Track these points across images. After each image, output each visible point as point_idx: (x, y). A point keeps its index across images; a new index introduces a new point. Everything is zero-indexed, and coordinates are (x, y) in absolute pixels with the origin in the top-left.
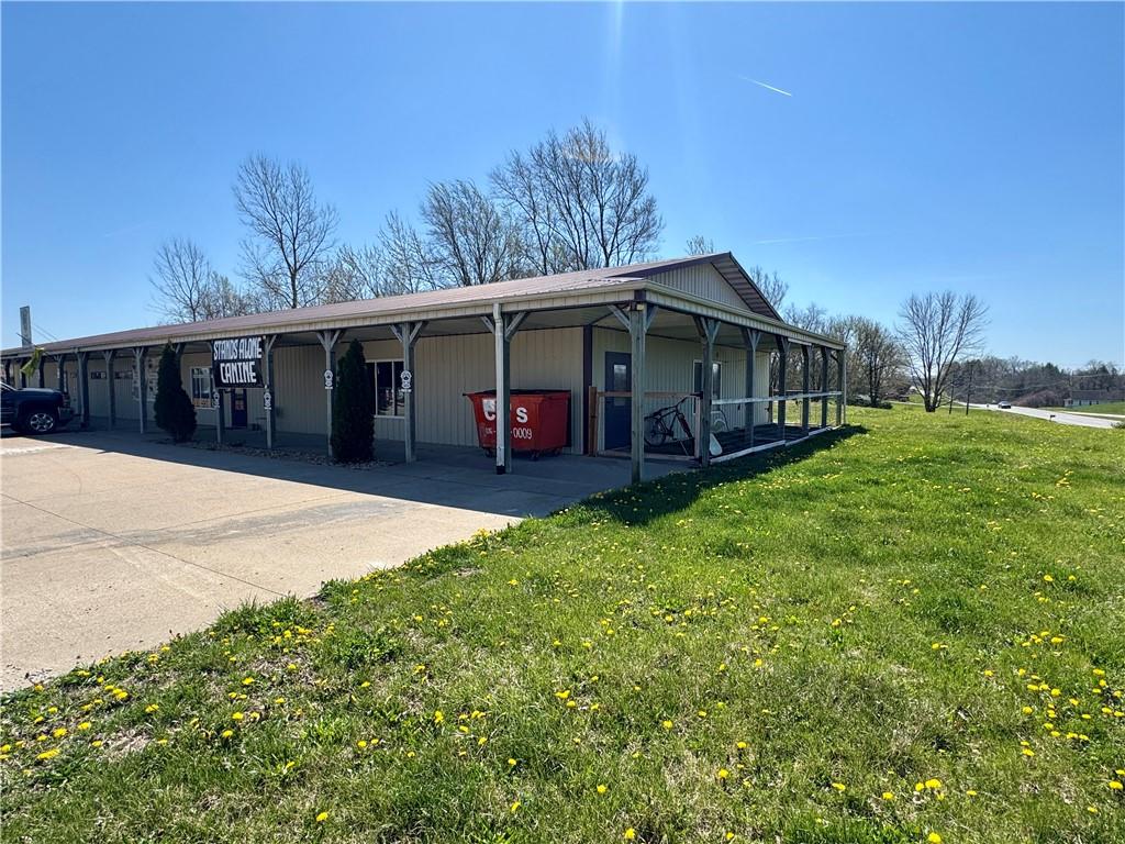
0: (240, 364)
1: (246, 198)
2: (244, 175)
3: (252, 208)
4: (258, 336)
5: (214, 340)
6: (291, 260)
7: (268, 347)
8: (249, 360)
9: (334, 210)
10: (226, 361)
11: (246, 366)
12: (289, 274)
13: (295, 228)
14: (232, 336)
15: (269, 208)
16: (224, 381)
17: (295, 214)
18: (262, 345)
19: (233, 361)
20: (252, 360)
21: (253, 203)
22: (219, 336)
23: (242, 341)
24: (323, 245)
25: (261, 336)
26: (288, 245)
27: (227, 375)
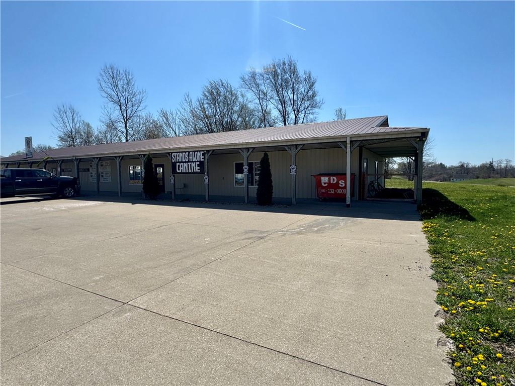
0: (189, 164)
1: (103, 84)
2: (103, 73)
3: (106, 89)
4: (201, 151)
5: (172, 153)
6: (125, 115)
7: (207, 156)
8: (195, 162)
9: (145, 91)
10: (180, 162)
11: (193, 164)
12: (123, 121)
13: (126, 100)
14: (183, 151)
15: (115, 90)
16: (178, 171)
17: (127, 94)
18: (203, 155)
19: (185, 162)
20: (198, 161)
21: (106, 87)
22: (175, 151)
23: (191, 153)
24: (140, 108)
25: (203, 151)
26: (124, 108)
27: (180, 168)
